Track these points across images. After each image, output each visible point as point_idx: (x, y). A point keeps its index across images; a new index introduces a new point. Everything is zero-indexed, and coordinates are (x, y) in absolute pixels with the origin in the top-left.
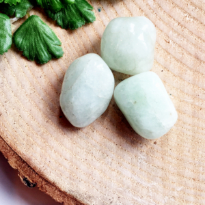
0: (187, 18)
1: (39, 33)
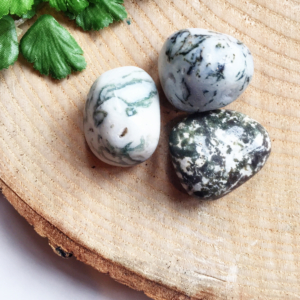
0: (247, 22)
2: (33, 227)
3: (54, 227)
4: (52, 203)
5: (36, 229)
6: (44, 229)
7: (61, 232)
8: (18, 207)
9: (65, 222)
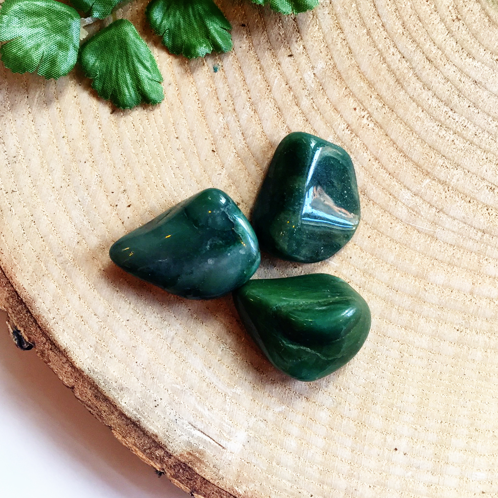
0: (365, 121)
6: (7, 299)
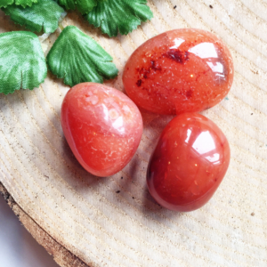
1: (80, 49)
2: (52, 257)
3: (75, 257)
4: (73, 231)
5: (55, 259)
6: (64, 259)
7: (83, 262)
8: (37, 235)
9: (88, 251)
